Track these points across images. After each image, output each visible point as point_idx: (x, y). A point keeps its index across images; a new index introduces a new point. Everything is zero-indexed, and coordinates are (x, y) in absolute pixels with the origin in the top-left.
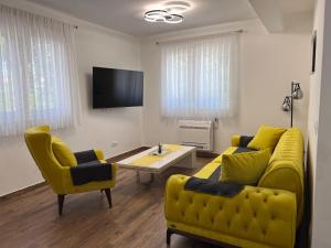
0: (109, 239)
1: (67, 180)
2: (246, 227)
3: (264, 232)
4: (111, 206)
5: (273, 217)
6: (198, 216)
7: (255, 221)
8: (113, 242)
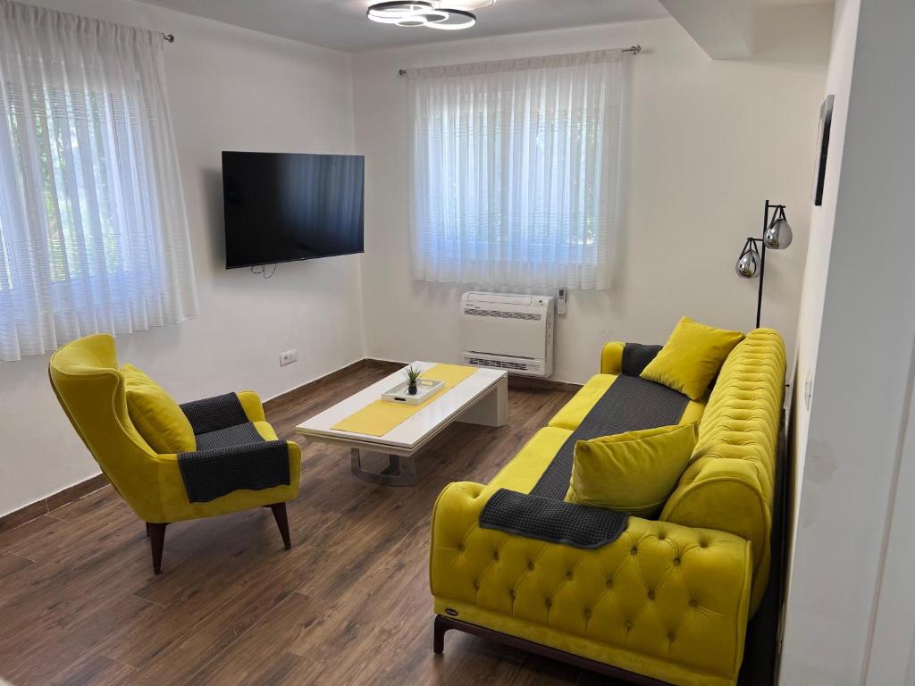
0: (288, 643)
1: (172, 489)
2: (629, 621)
3: (672, 636)
4: (288, 546)
5: (694, 602)
6: (512, 593)
7: (650, 609)
8: (299, 650)
